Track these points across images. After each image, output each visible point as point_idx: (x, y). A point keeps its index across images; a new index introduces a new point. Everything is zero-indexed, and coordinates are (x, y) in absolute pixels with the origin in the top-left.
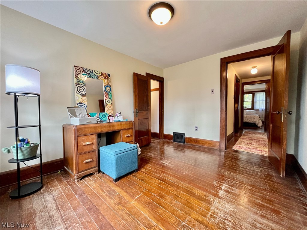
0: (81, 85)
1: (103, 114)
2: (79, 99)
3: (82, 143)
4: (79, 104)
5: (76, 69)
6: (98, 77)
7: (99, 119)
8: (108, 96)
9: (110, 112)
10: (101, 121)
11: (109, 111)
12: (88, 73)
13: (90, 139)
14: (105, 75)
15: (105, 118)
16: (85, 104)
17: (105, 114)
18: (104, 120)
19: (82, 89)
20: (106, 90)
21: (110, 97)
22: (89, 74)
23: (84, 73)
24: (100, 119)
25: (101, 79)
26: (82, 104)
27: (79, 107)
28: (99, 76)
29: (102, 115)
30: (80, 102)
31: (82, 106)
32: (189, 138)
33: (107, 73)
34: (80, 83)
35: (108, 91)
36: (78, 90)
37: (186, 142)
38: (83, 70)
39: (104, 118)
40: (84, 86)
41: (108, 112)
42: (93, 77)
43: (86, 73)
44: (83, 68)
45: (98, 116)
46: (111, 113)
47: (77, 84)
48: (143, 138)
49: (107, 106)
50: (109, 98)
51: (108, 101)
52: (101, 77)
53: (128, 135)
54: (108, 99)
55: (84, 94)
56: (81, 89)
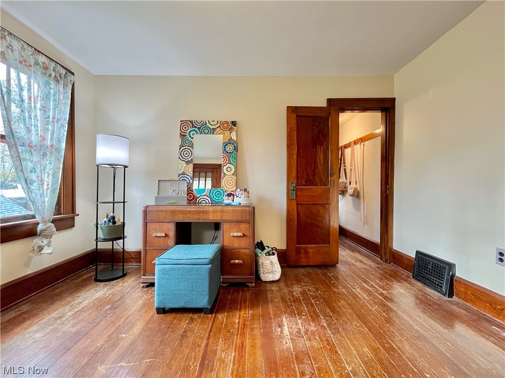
0: (187, 147)
1: (216, 190)
2: (181, 167)
3: (152, 232)
4: (181, 176)
5: (182, 125)
6: (214, 130)
7: (209, 199)
8: (229, 160)
9: (230, 187)
10: (212, 203)
11: (227, 186)
12: (198, 126)
13: (165, 229)
14: (226, 125)
15: (220, 198)
16: (189, 175)
17: (220, 191)
18: (217, 201)
19: (187, 152)
20: (225, 150)
21: (232, 162)
22: (199, 129)
23: (192, 129)
24: (211, 198)
25: (219, 133)
26: (185, 176)
27: (181, 179)
28: (216, 128)
29: (214, 192)
30: (184, 172)
31: (185, 178)
32: (468, 285)
33: (230, 120)
34: (186, 145)
35: (229, 152)
36: (182, 155)
37: (458, 296)
38: (191, 125)
39: (217, 198)
40: (191, 148)
41: (226, 188)
42: (206, 131)
43: (196, 127)
44: (191, 122)
45: (208, 194)
46: (232, 190)
47: (181, 146)
48: (312, 248)
49: (226, 177)
50: (231, 164)
51: (229, 169)
52: (218, 129)
53: (235, 234)
54: (228, 165)
55: (190, 159)
56: (186, 154)
